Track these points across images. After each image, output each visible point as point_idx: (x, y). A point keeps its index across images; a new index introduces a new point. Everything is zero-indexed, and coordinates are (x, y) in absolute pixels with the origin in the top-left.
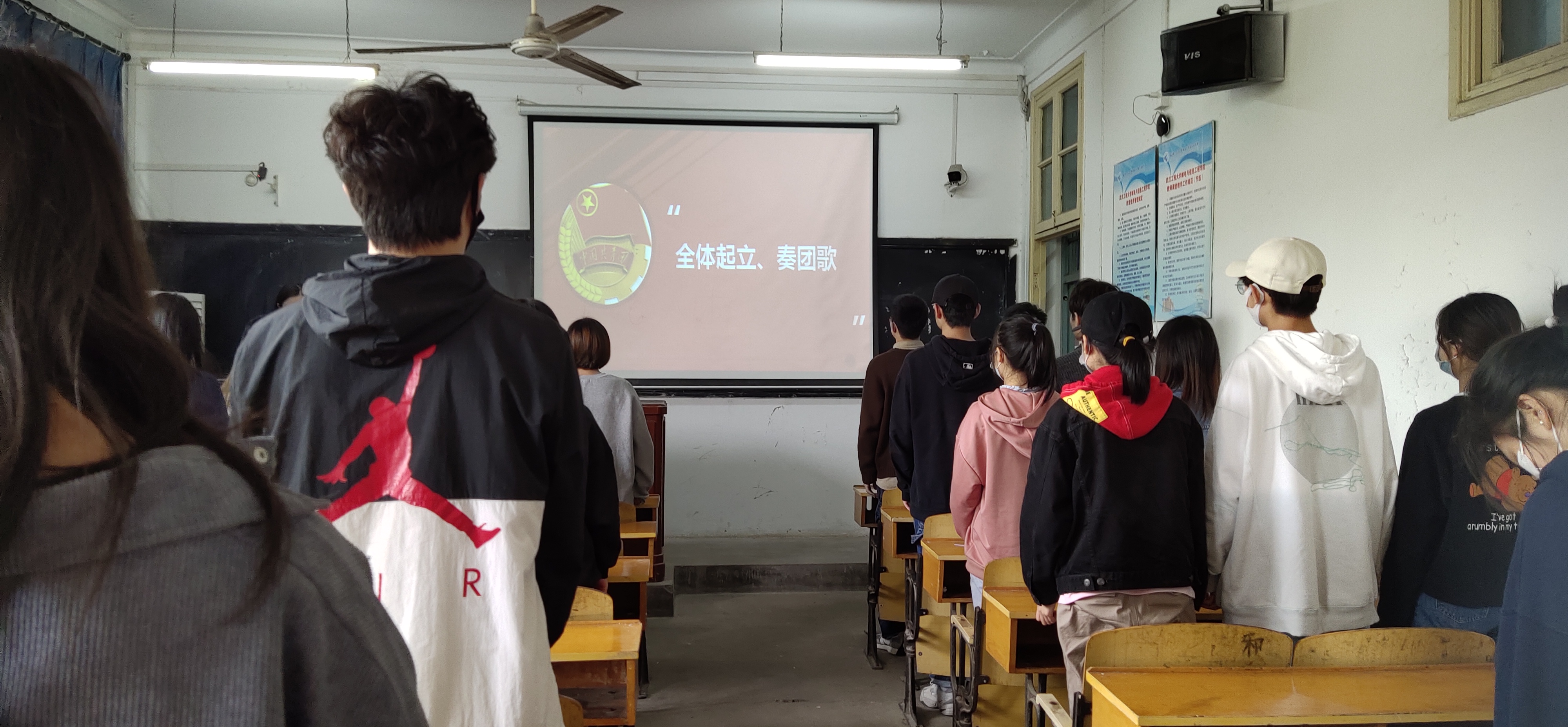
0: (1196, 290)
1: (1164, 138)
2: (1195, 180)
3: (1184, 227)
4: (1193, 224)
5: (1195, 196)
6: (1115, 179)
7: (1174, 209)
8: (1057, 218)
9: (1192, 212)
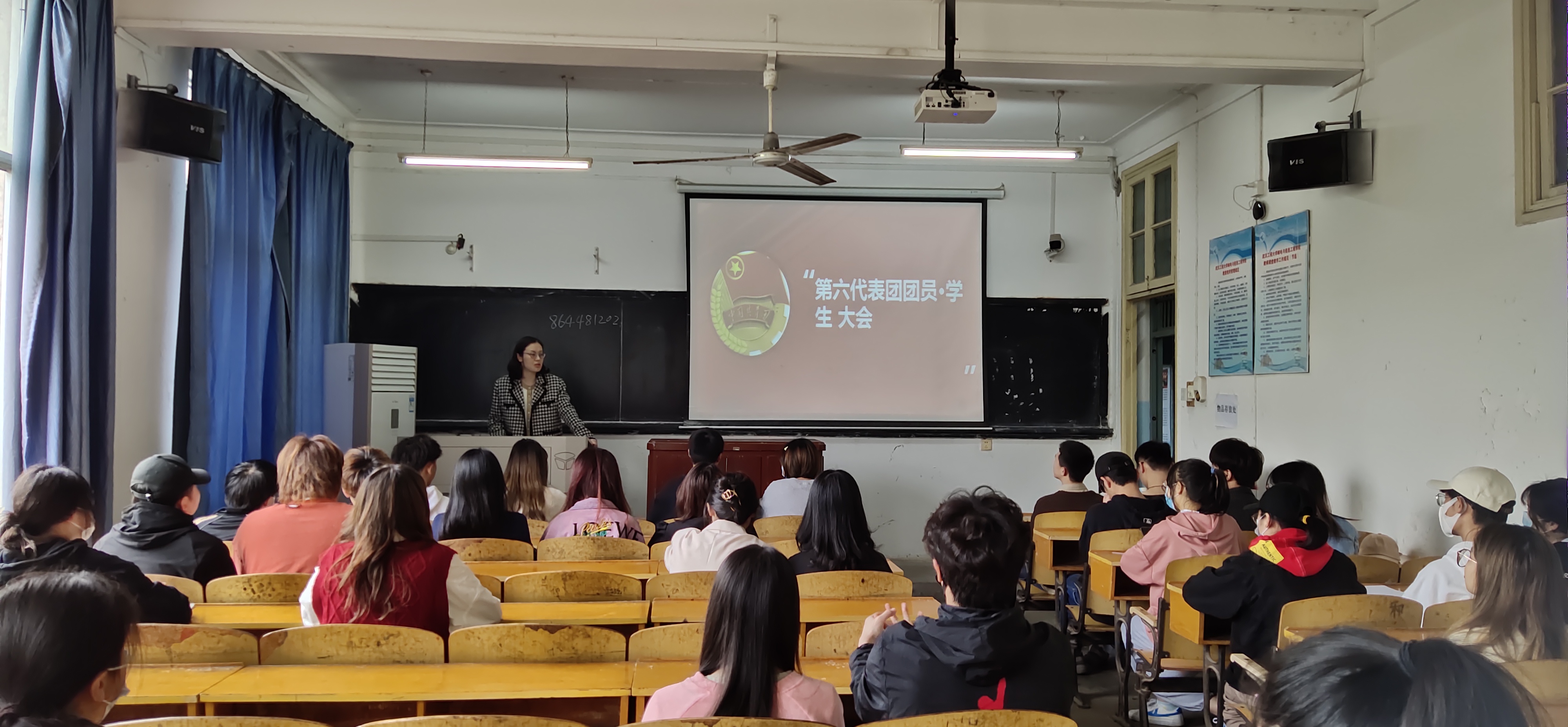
0: (1293, 349)
1: (1259, 222)
2: (1290, 258)
3: (1280, 296)
4: (1290, 294)
5: (1291, 271)
6: (1211, 252)
7: (1270, 281)
8: (1151, 282)
9: (1288, 284)
